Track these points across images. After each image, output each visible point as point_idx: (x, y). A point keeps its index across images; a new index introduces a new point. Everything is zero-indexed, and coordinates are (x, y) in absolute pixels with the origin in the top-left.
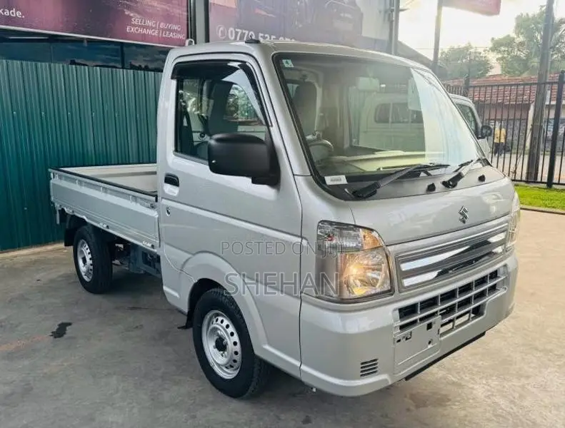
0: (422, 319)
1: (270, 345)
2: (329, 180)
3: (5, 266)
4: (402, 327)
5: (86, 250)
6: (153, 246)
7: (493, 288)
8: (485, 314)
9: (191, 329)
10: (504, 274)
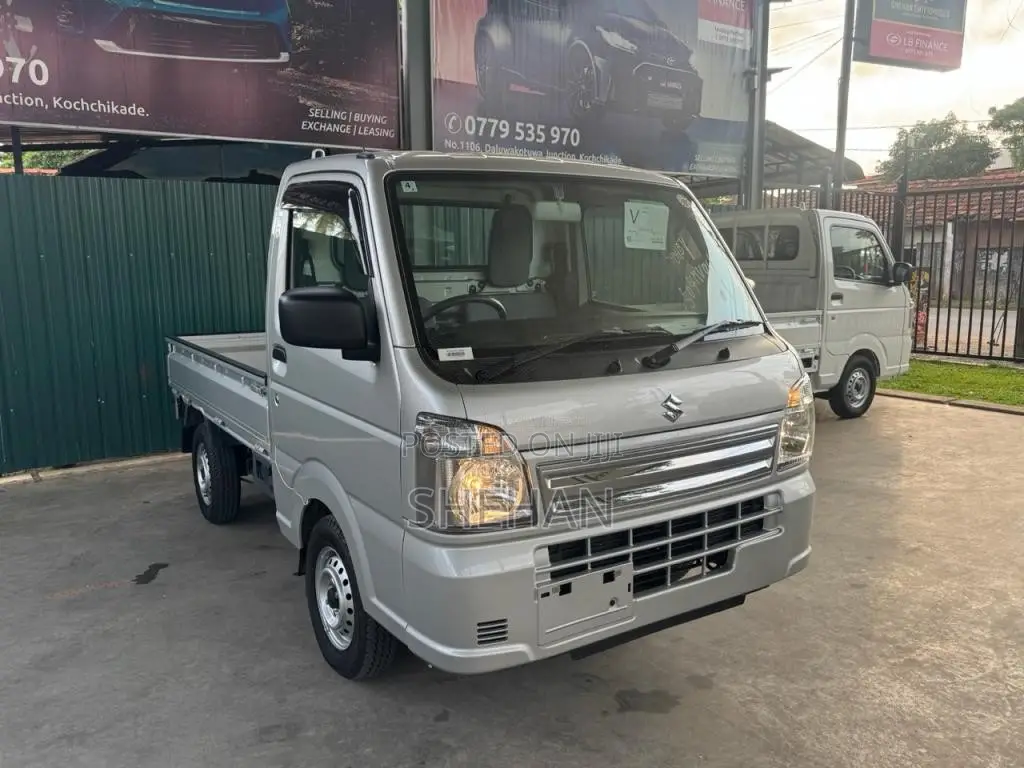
0: (596, 565)
1: (379, 598)
2: (444, 355)
3: (109, 481)
4: (555, 575)
5: (204, 460)
6: (265, 452)
7: (757, 527)
8: (734, 569)
9: (303, 577)
10: (776, 505)
